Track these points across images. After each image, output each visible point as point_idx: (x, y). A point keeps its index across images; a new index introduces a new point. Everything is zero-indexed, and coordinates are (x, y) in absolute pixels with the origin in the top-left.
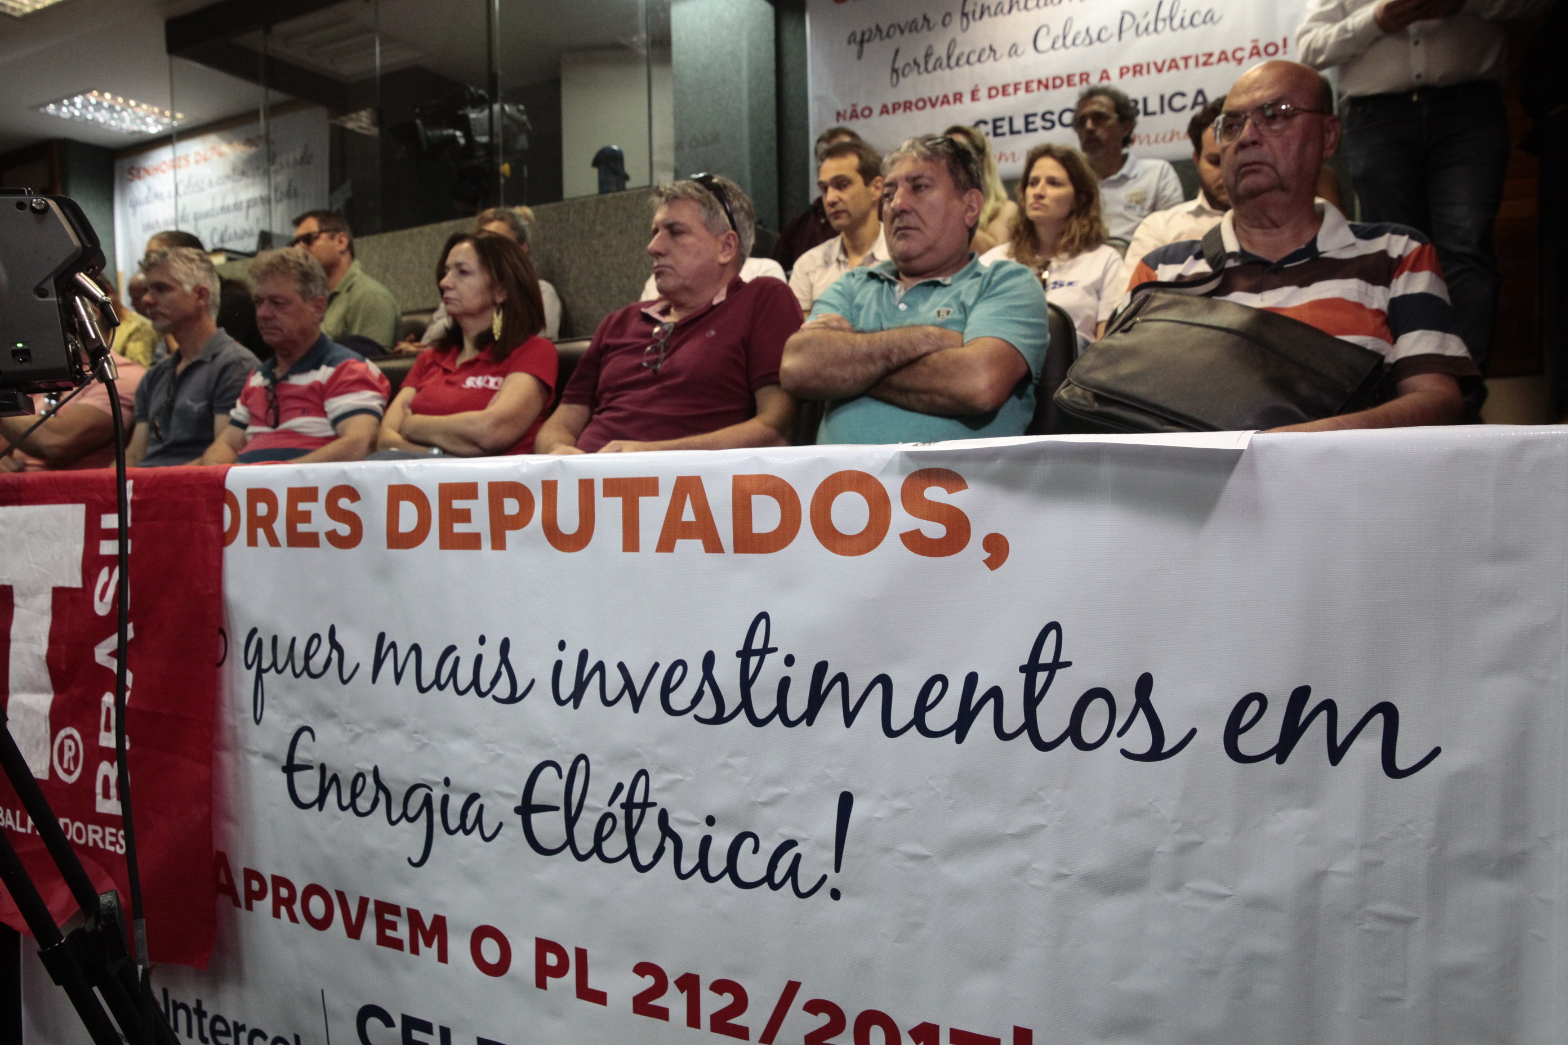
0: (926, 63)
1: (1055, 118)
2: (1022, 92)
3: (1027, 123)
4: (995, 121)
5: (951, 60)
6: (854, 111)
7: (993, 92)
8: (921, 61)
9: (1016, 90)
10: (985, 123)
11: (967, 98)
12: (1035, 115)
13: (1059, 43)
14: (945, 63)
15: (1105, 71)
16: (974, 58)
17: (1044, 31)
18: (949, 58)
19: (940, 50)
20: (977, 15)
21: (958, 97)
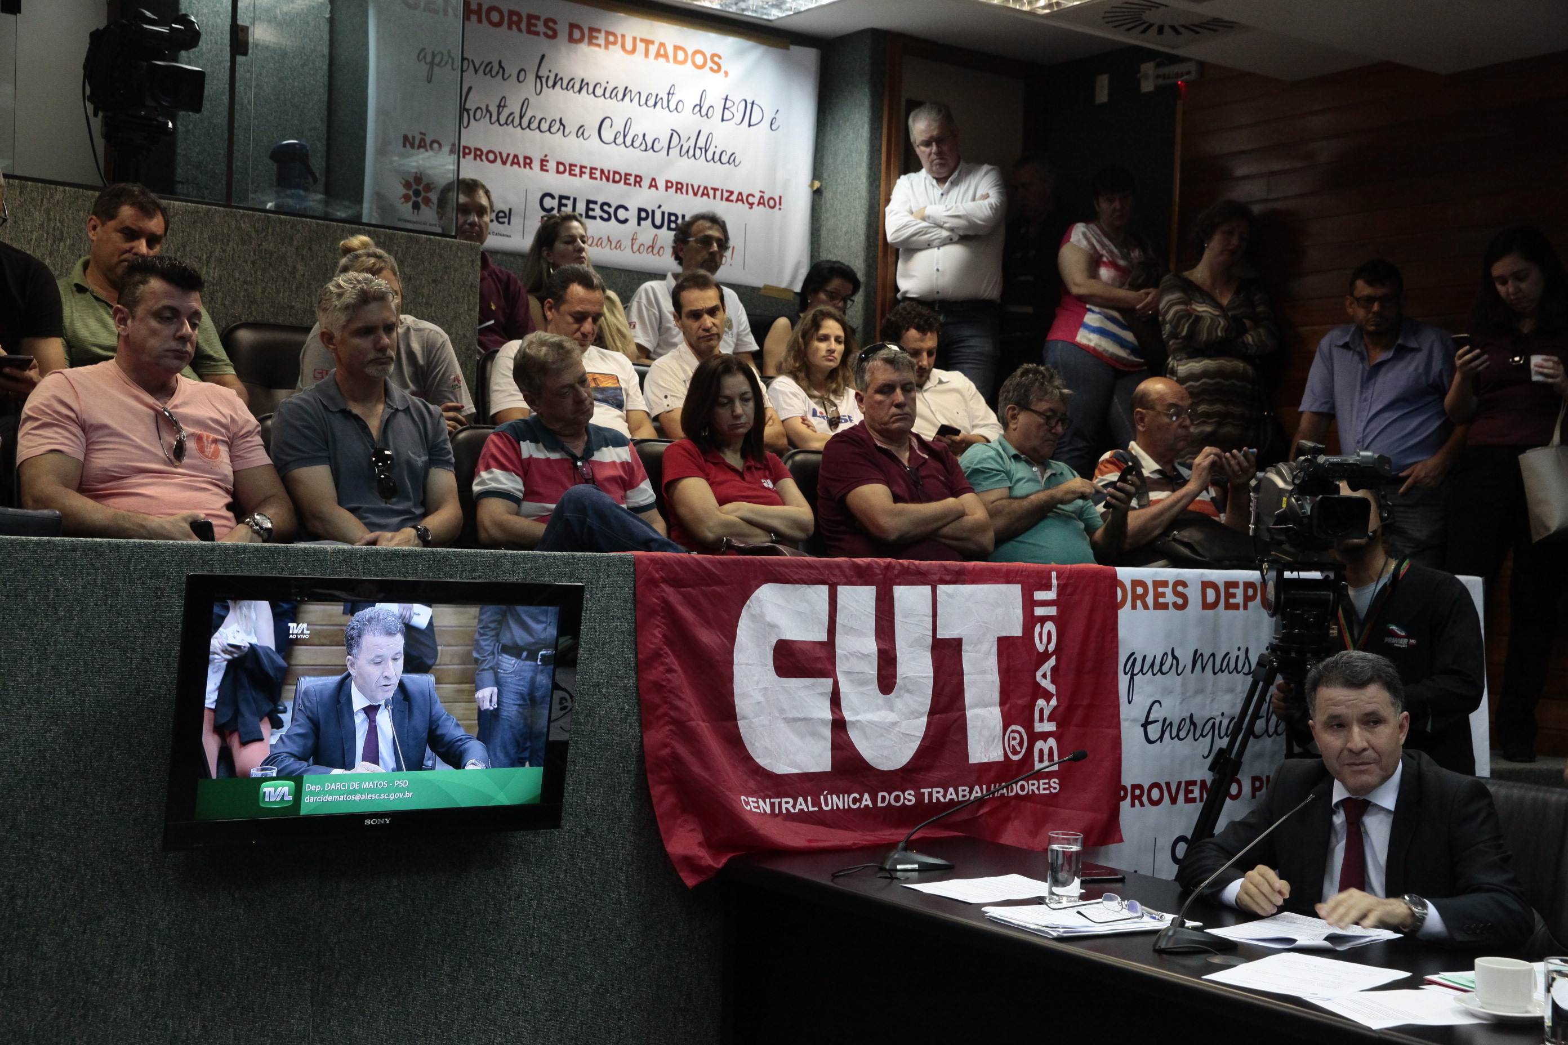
0: (499, 114)
1: (612, 211)
2: (586, 176)
3: (588, 209)
4: (561, 197)
5: (522, 120)
6: (422, 140)
7: (561, 168)
8: (494, 110)
9: (582, 173)
10: (553, 197)
11: (536, 165)
12: (595, 203)
13: (620, 140)
14: (517, 121)
15: (654, 179)
16: (545, 126)
17: (607, 122)
18: (521, 117)
19: (514, 106)
20: (550, 83)
21: (528, 162)
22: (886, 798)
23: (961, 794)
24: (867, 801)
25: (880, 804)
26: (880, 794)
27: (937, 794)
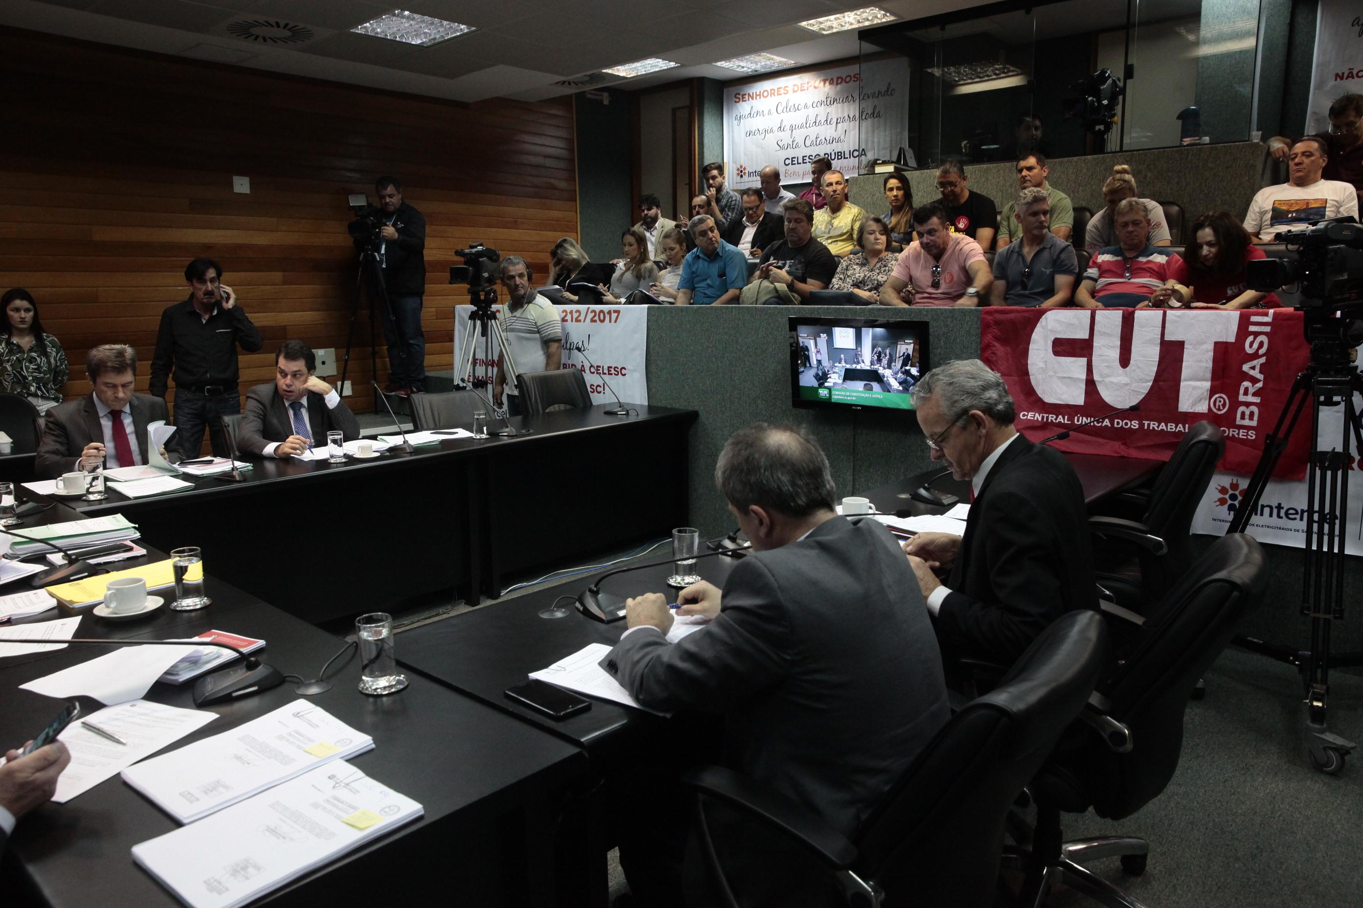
22: (1119, 423)
23: (1169, 427)
24: (1107, 422)
25: (1116, 425)
26: (1116, 421)
27: (1154, 425)
